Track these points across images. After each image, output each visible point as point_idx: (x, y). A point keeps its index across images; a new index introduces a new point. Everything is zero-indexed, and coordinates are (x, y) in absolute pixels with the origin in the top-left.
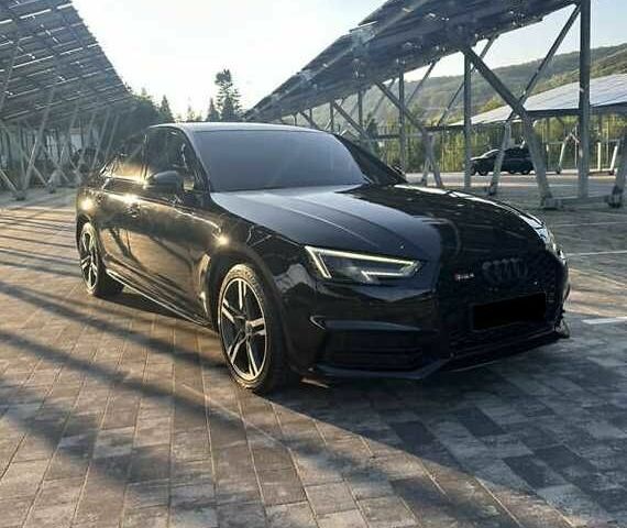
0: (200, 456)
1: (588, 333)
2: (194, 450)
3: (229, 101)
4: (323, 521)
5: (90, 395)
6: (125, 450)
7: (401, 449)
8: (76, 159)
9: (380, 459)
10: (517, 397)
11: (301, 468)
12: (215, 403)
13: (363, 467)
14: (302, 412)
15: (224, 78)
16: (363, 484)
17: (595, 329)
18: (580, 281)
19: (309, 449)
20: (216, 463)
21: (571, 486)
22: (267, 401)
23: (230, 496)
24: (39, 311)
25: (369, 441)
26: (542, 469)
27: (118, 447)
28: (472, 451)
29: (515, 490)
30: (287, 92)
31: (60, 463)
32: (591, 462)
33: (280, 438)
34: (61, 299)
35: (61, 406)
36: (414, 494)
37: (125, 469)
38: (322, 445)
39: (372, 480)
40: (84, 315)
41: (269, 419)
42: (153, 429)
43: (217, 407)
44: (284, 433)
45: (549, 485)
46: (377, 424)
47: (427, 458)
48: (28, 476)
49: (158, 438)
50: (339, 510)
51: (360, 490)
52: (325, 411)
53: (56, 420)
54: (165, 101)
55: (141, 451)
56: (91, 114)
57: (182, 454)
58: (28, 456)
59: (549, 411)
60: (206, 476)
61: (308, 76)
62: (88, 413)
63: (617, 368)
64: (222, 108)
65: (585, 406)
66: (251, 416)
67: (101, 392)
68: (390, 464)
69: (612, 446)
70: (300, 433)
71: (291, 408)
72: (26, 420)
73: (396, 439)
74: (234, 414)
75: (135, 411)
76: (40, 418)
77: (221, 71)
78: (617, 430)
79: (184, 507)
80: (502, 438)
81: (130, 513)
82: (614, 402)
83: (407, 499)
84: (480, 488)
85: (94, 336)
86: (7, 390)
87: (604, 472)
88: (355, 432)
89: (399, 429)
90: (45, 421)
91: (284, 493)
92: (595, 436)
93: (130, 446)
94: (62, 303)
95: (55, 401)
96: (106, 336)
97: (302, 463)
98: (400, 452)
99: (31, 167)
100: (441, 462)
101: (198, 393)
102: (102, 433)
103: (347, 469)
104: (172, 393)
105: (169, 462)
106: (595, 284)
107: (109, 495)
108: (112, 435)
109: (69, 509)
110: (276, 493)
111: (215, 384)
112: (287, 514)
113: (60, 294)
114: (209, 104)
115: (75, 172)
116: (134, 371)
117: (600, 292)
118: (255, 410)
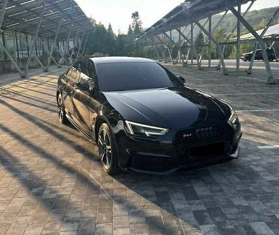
0: (80, 200)
1: (256, 153)
2: (79, 197)
3: (137, 25)
4: (115, 231)
5: (48, 170)
6: (54, 195)
7: (155, 203)
8: (70, 52)
9: (146, 207)
10: (211, 183)
11: (115, 209)
12: (93, 177)
13: (138, 210)
14: (124, 184)
15: (135, 15)
16: (135, 217)
17: (260, 151)
18: (266, 125)
19: (120, 201)
20: (85, 204)
21: (214, 225)
22: (112, 178)
23: (85, 218)
24: (40, 130)
25: (144, 199)
26: (206, 217)
27: (52, 194)
28: (182, 207)
29: (191, 225)
30: (157, 26)
31: (30, 199)
32: (227, 215)
33: (111, 195)
34: (49, 124)
35: (37, 174)
36: (152, 223)
37: (52, 204)
38: (126, 199)
39: (139, 216)
40: (56, 132)
41: (110, 186)
42: (66, 187)
43: (92, 179)
44: (114, 192)
45: (206, 224)
46: (151, 192)
47: (163, 209)
48: (18, 204)
49: (67, 191)
50: (123, 228)
51: (133, 220)
52: (133, 184)
53: (34, 180)
54: (110, 26)
55: (60, 196)
56: (76, 34)
57: (74, 199)
58: (20, 195)
59: (221, 190)
60: (79, 209)
61: (165, 21)
62: (45, 178)
63: (260, 172)
64: (134, 28)
65: (237, 189)
66: (104, 184)
67: (53, 169)
68: (148, 210)
69: (239, 209)
70: (120, 194)
71: (120, 182)
72: (23, 180)
73: (155, 199)
74: (98, 183)
75: (62, 179)
76: (28, 179)
77: (134, 12)
78: (245, 201)
79: (68, 221)
80: (197, 201)
81: (49, 222)
82: (250, 188)
83: (149, 225)
84: (178, 223)
85: (57, 143)
86: (19, 166)
87: (230, 220)
88: (140, 195)
89: (158, 194)
90: (30, 180)
91: (104, 219)
92: (235, 204)
93: (56, 194)
94: (49, 126)
95: (35, 172)
96: (61, 143)
97: (116, 206)
98: (154, 204)
99: (51, 56)
100: (168, 210)
101: (87, 172)
102: (48, 187)
103: (131, 211)
104: (78, 172)
105: (68, 202)
106: (273, 127)
107: (44, 214)
108: (51, 189)
109: (29, 218)
110: (102, 219)
111: (95, 169)
112: (103, 227)
113: (49, 121)
114: (129, 27)
115: (70, 58)
116: (67, 161)
117: (273, 131)
118: (107, 181)
